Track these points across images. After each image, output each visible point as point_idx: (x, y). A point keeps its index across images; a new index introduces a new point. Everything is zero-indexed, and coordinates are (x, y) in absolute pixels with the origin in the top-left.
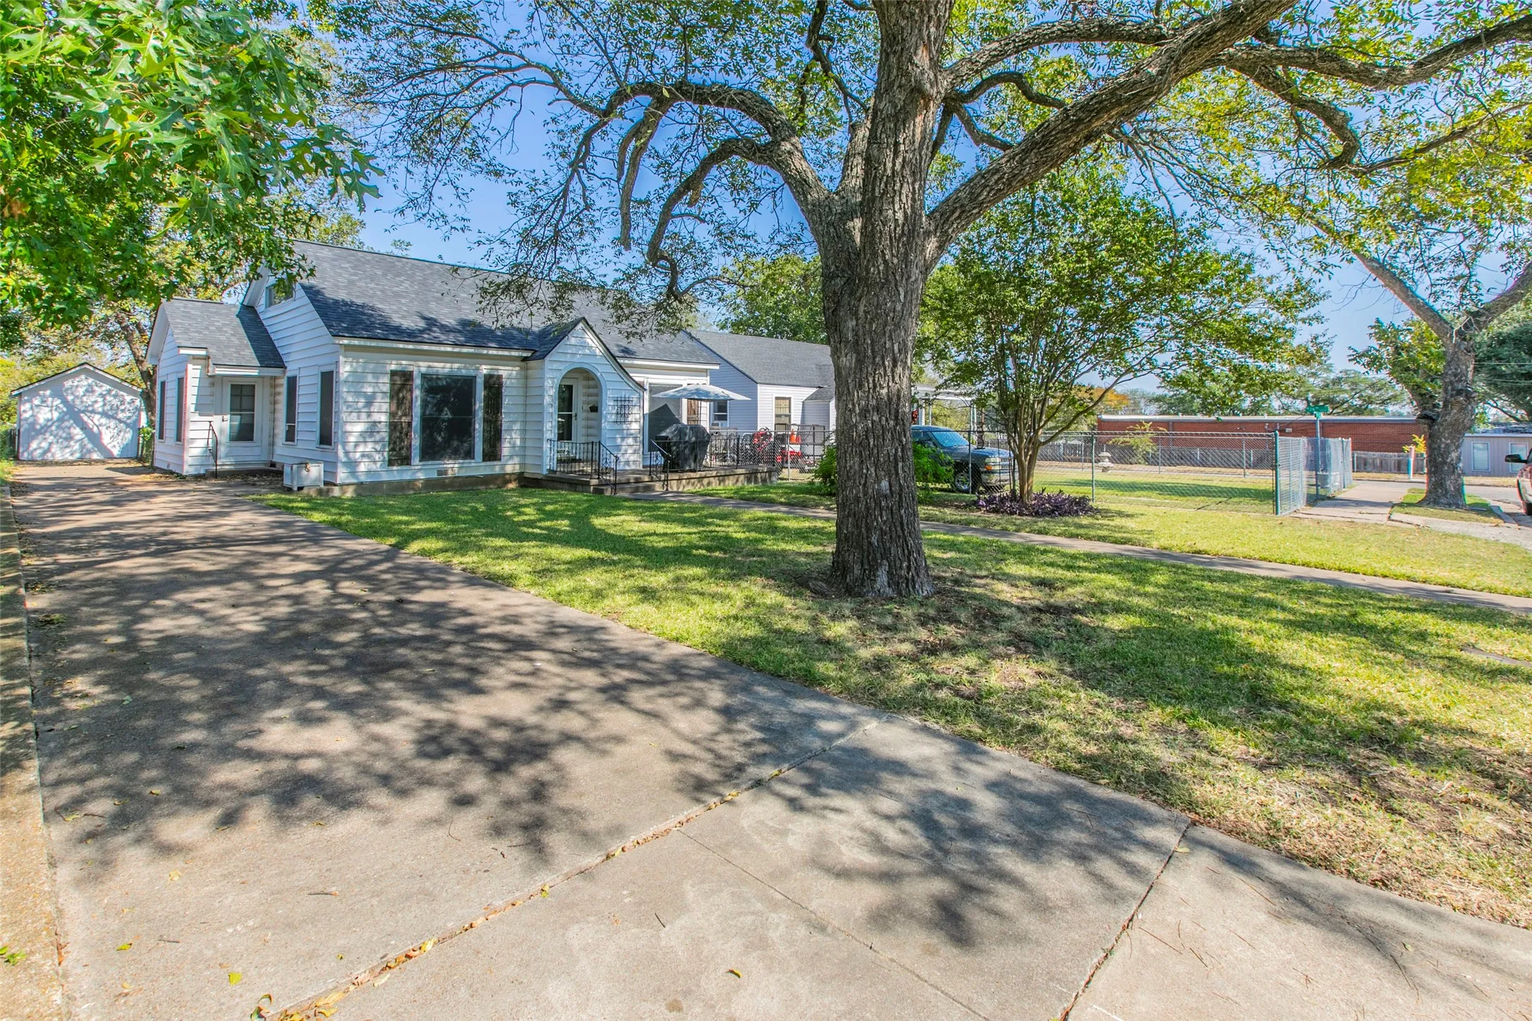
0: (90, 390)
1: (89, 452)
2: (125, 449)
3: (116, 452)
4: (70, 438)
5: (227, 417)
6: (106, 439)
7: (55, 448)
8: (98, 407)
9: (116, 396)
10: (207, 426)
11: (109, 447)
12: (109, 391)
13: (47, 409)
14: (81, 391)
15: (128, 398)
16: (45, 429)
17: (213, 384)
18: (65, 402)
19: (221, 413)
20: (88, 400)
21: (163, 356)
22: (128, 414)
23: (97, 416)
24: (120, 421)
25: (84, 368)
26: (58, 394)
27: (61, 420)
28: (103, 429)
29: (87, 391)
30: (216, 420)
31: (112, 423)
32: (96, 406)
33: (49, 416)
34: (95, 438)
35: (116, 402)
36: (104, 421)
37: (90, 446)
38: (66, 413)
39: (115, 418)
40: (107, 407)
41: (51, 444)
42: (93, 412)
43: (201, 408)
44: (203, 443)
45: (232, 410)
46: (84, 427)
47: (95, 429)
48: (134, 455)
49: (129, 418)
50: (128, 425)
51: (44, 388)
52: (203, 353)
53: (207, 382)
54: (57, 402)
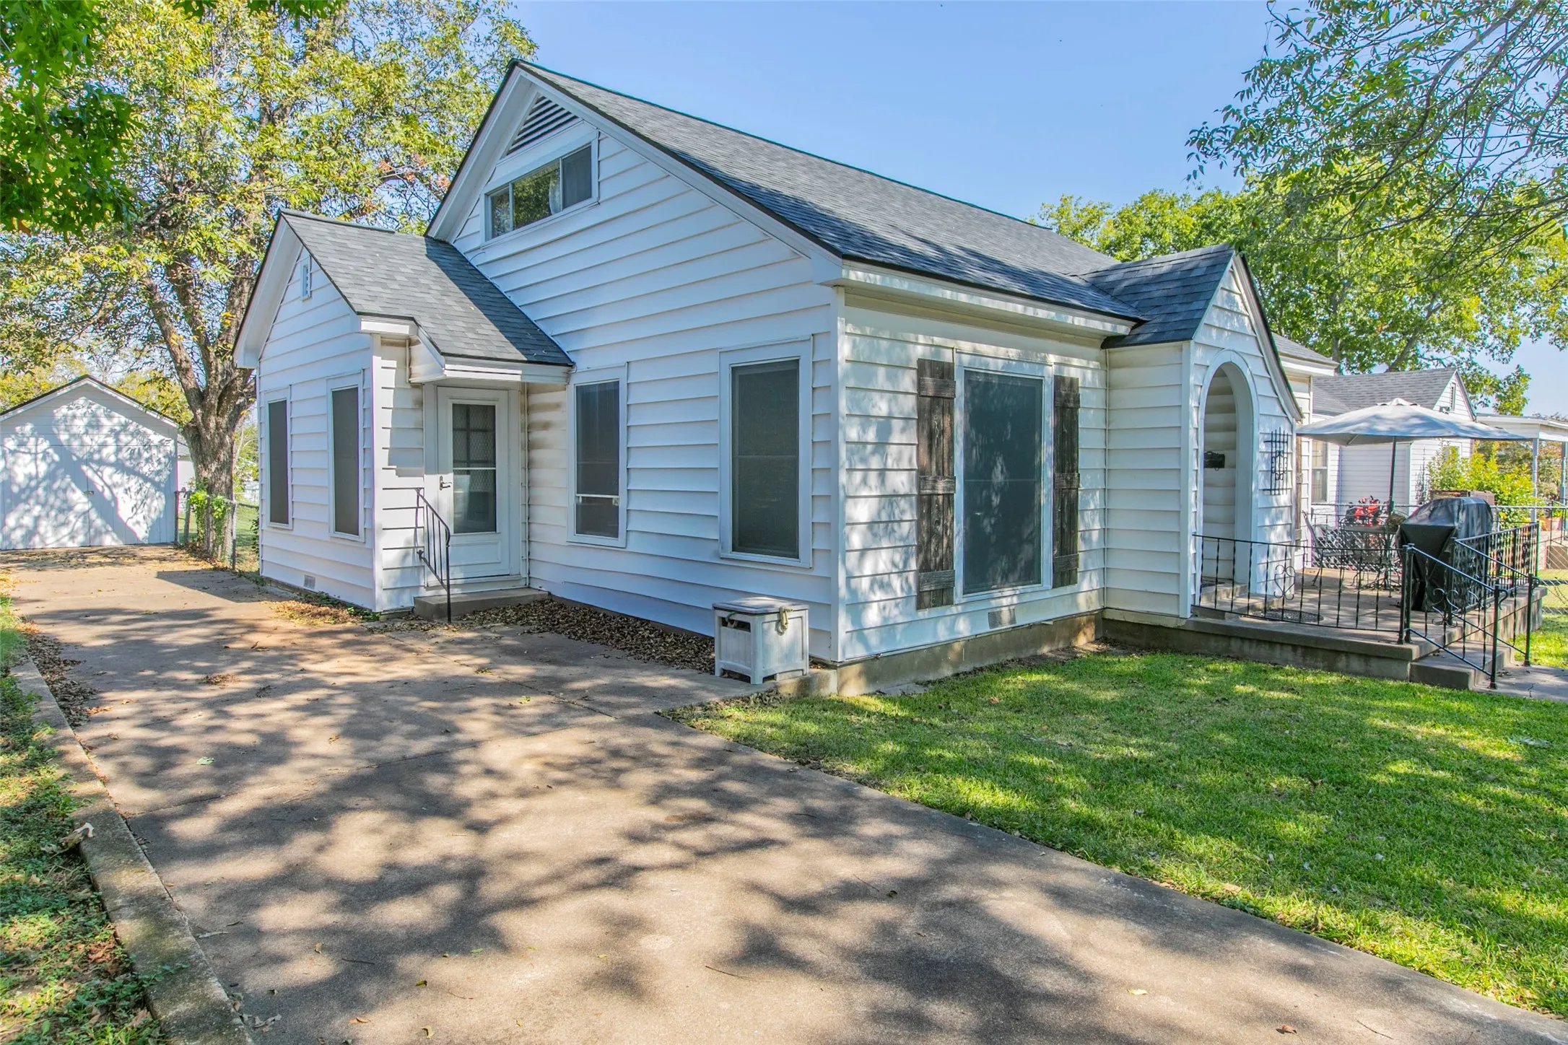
0: (94, 425)
1: (99, 533)
2: (154, 527)
3: (141, 532)
4: (67, 508)
5: (449, 478)
6: (124, 511)
7: (44, 526)
8: (109, 453)
9: (136, 434)
10: (410, 498)
11: (130, 524)
12: (125, 427)
13: (28, 457)
14: (79, 426)
15: (156, 438)
16: (27, 493)
17: (420, 404)
18: (57, 445)
19: (434, 468)
20: (92, 441)
21: (270, 350)
22: (157, 467)
23: (108, 471)
24: (146, 479)
25: (81, 386)
26: (46, 430)
27: (51, 476)
28: (119, 492)
29: (90, 425)
30: (430, 483)
31: (134, 483)
32: (105, 452)
33: (31, 469)
34: (107, 508)
35: (135, 443)
36: (117, 478)
37: (99, 522)
38: (59, 465)
39: (138, 474)
40: (125, 454)
41: (37, 519)
42: (101, 462)
43: (402, 460)
44: (406, 536)
45: (456, 462)
46: (90, 491)
47: (107, 493)
48: (170, 539)
49: (158, 473)
50: (157, 485)
51: (22, 421)
52: (404, 329)
53: (409, 398)
54: (44, 445)
